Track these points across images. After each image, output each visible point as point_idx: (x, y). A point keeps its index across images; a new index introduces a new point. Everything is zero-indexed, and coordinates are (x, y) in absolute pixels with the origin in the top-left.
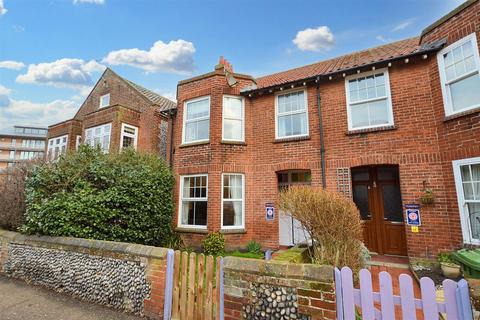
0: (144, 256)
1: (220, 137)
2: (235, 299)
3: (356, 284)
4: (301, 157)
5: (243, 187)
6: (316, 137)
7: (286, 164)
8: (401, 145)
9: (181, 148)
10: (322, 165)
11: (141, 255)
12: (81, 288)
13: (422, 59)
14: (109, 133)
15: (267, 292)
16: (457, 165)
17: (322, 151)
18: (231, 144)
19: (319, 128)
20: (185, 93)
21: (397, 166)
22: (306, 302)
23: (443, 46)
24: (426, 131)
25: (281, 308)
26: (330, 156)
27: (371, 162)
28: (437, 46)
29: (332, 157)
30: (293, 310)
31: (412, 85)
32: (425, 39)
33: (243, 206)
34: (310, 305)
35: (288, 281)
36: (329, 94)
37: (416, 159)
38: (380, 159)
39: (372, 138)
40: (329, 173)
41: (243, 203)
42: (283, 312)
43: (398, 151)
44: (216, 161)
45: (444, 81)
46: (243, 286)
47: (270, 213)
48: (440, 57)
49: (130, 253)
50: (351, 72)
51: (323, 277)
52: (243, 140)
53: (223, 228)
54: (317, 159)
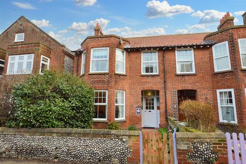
0: (125, 135)
1: (114, 71)
2: (183, 150)
3: (232, 138)
4: (155, 84)
5: (124, 98)
6: (162, 75)
7: (147, 87)
8: (198, 82)
9: (89, 75)
10: (165, 88)
11: (123, 135)
12: (75, 156)
13: (207, 47)
14: (32, 60)
15: (199, 145)
16: (218, 91)
17: (165, 82)
18: (120, 75)
19: (164, 71)
20: (92, 44)
21: (196, 91)
22: (216, 147)
23: (215, 43)
24: (207, 77)
25: (205, 151)
26: (168, 85)
27: (186, 88)
28: (213, 43)
29: (169, 85)
30: (210, 151)
31: (203, 57)
32: (208, 38)
33: (124, 107)
34: (218, 148)
35: (208, 140)
36: (168, 55)
37: (203, 88)
38: (190, 87)
39: (187, 78)
40: (168, 92)
41: (124, 106)
42: (206, 152)
43: (197, 84)
44: (113, 84)
45: (214, 57)
46: (188, 144)
47: (139, 111)
48: (213, 47)
49: (115, 135)
50: (179, 47)
51: (222, 137)
52: (124, 73)
53: (116, 119)
54: (162, 86)
